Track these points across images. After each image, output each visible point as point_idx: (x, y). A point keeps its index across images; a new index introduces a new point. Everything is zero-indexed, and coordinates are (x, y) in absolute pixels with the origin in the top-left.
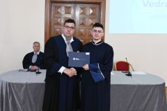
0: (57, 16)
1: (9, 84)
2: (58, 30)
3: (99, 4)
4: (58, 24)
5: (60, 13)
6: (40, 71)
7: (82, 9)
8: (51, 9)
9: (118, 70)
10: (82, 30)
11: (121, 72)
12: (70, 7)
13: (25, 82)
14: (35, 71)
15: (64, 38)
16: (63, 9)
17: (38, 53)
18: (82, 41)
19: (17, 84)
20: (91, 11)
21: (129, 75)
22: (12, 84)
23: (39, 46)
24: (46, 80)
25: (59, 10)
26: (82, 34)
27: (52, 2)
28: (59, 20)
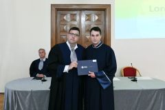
1: (15, 91)
2: (64, 37)
3: (104, 10)
4: (64, 31)
6: (46, 78)
7: (87, 15)
9: (125, 76)
10: (88, 37)
11: (127, 78)
12: (75, 14)
13: (30, 90)
16: (69, 16)
19: (22, 92)
20: (97, 18)
21: (135, 80)
22: (18, 91)
24: (51, 87)
25: (65, 18)
26: (88, 41)
27: (58, 10)
28: (65, 27)
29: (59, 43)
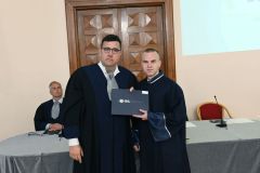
0: (87, 32)
1: (12, 159)
2: (93, 57)
3: (161, 5)
4: (92, 47)
5: (93, 28)
7: (132, 17)
9: (203, 119)
10: (135, 55)
11: (208, 121)
12: (110, 15)
13: (40, 153)
15: (103, 69)
16: (98, 19)
17: (61, 101)
18: (135, 73)
19: (25, 158)
20: (148, 20)
21: (223, 125)
22: (17, 158)
25: (91, 23)
26: (135, 62)
27: (78, 9)
28: (93, 39)
29: (83, 65)
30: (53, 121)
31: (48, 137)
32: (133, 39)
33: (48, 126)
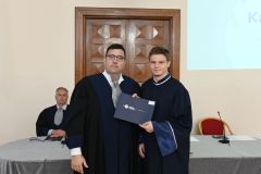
0: (95, 41)
1: (13, 163)
2: (98, 66)
3: (169, 19)
4: (99, 55)
5: (101, 37)
7: (140, 29)
8: (85, 30)
10: (140, 66)
11: (210, 137)
12: (118, 26)
13: (42, 159)
14: (59, 139)
16: (107, 29)
17: (65, 107)
19: (27, 164)
20: (155, 33)
21: (225, 141)
22: (19, 163)
23: (66, 95)
25: (99, 32)
26: (140, 73)
27: (87, 17)
28: (100, 48)
29: (88, 74)
30: (56, 128)
31: (49, 143)
32: (139, 51)
33: (50, 132)
